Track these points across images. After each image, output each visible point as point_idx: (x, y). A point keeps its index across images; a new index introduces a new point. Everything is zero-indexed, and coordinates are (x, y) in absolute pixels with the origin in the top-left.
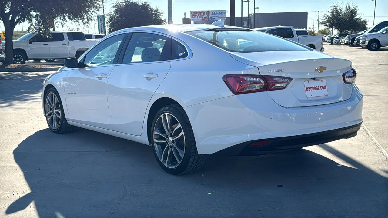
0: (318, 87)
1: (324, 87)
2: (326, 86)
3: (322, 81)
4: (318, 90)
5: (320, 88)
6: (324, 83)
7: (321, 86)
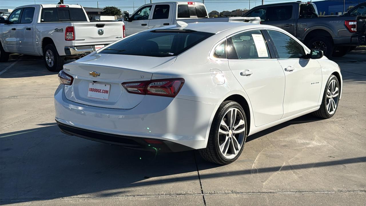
0: (101, 90)
1: (106, 92)
2: (108, 91)
3: (105, 85)
4: (99, 93)
5: (101, 91)
6: (107, 88)
7: (103, 90)
